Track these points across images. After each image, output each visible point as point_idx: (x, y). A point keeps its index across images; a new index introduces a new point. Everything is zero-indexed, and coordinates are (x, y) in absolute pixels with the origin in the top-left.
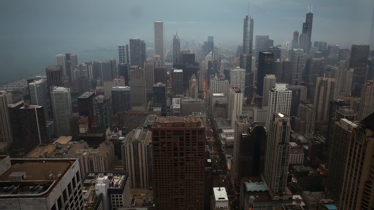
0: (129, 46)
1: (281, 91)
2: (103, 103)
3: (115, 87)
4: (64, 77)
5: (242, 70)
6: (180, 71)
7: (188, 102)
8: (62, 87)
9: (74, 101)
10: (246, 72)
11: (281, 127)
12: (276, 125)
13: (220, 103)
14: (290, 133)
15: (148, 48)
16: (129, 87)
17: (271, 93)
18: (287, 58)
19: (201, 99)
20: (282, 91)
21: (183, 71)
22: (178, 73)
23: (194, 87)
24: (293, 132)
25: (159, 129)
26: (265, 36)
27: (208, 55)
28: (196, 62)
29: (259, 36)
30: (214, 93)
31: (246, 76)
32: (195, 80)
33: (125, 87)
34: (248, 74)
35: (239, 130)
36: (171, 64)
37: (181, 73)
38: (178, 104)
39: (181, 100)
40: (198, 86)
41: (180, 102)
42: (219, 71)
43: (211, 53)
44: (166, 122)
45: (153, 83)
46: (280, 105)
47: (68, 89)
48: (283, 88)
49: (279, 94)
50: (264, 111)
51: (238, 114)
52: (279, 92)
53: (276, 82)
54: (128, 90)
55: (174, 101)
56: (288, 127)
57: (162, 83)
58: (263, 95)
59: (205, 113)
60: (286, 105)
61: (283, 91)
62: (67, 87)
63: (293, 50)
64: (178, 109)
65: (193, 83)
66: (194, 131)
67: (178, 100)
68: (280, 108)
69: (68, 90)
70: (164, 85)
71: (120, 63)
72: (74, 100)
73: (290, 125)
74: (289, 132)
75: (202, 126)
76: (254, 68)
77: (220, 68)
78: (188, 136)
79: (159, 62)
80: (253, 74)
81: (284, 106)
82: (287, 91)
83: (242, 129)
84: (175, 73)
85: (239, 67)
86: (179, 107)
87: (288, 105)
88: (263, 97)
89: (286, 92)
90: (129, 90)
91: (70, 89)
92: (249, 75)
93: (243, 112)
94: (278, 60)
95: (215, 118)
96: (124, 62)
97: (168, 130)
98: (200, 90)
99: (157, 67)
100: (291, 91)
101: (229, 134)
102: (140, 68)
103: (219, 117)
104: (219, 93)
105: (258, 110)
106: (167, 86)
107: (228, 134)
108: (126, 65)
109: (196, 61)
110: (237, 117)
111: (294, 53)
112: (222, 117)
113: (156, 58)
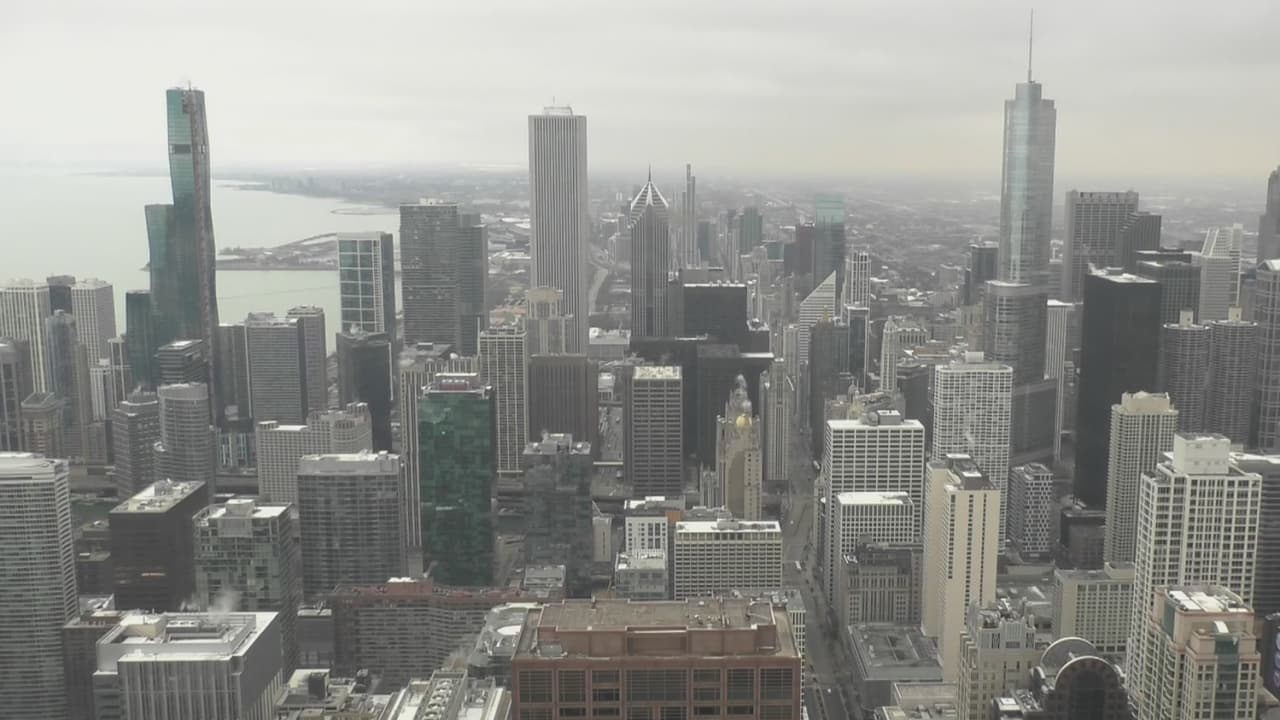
0: (396, 240)
1: (1203, 478)
2: (250, 540)
3: (317, 458)
4: (37, 399)
5: (995, 369)
6: (670, 373)
7: (709, 534)
8: (24, 450)
9: (86, 534)
10: (1020, 379)
11: (1210, 668)
12: (1183, 657)
13: (881, 544)
14: (1254, 710)
15: (499, 256)
16: (396, 457)
17: (1148, 486)
18: (1233, 306)
19: (777, 523)
20: (1207, 478)
21: (684, 373)
22: (657, 384)
23: (739, 461)
24: (1275, 699)
25: (555, 664)
26: (1117, 194)
27: (814, 294)
28: (750, 328)
29: (1082, 194)
30: (848, 489)
31: (1018, 401)
32: (747, 423)
33: (372, 457)
34: (1028, 389)
35: (980, 687)
36: (619, 337)
37: (672, 383)
38: (658, 547)
39: (672, 528)
40: (760, 452)
41: (664, 542)
42: (873, 376)
43: (831, 280)
44: (590, 628)
45: (521, 437)
46: (1198, 555)
47: (57, 461)
48: (1217, 463)
49: (1193, 493)
50: (1115, 587)
51: (974, 597)
52: (1194, 483)
53: (1178, 431)
54: (389, 471)
55: (635, 533)
56: (1245, 667)
57: (570, 436)
58: (1110, 501)
59: (798, 596)
60: (1232, 551)
61: (1216, 478)
62: (51, 453)
63: (1265, 267)
64: (657, 574)
65: (738, 438)
66: (740, 678)
67: (658, 525)
68: (1202, 566)
69: (58, 469)
70: (583, 448)
71: (346, 327)
72: (86, 527)
73: (1259, 655)
74: (1251, 706)
75: (785, 652)
76: (1059, 364)
77: (879, 359)
78: (707, 703)
79: (554, 327)
80: (1053, 393)
81: (1224, 556)
82: (1236, 479)
83: (999, 677)
84: (642, 383)
85: (981, 354)
86: (661, 565)
87: (1245, 551)
88: (1109, 514)
89: (1231, 484)
90: (396, 472)
91: (66, 462)
92: (1032, 395)
93: (1000, 591)
94: (1186, 321)
95: (854, 621)
96: (369, 328)
97: (597, 669)
98: (772, 474)
99: (544, 350)
100: (1259, 477)
101: (927, 710)
102: (453, 356)
103: (873, 619)
104: (871, 488)
105: (1082, 583)
106: (597, 454)
107: (921, 707)
108: (380, 343)
109: (754, 325)
110: (970, 615)
111: (1271, 280)
112: (890, 619)
113: (543, 307)
